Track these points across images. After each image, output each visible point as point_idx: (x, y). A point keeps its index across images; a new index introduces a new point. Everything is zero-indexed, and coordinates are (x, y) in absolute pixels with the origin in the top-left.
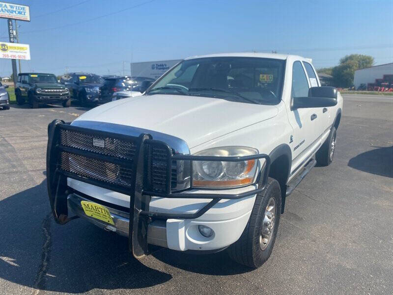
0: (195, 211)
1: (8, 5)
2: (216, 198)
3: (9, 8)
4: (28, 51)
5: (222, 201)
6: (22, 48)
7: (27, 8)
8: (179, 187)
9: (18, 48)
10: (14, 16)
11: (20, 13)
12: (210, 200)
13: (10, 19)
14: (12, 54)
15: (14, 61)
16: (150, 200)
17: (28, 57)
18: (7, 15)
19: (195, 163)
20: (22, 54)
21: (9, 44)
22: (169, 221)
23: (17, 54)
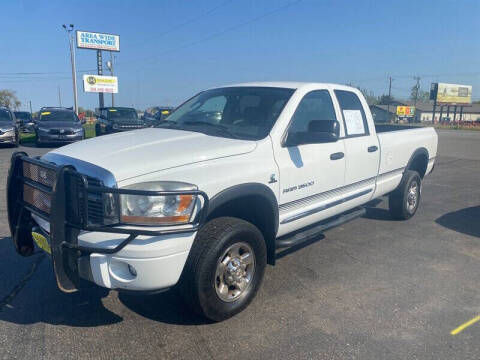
0: (114, 247)
1: (97, 35)
2: (134, 234)
3: (99, 38)
4: (116, 84)
5: (139, 237)
6: (110, 81)
7: (117, 38)
8: (106, 222)
9: (106, 81)
10: (104, 46)
11: (109, 43)
12: (127, 236)
13: (99, 50)
14: (100, 87)
15: (101, 95)
16: (78, 234)
17: (116, 91)
18: (96, 45)
19: (123, 196)
20: (109, 87)
21: (96, 77)
22: (93, 255)
23: (104, 87)
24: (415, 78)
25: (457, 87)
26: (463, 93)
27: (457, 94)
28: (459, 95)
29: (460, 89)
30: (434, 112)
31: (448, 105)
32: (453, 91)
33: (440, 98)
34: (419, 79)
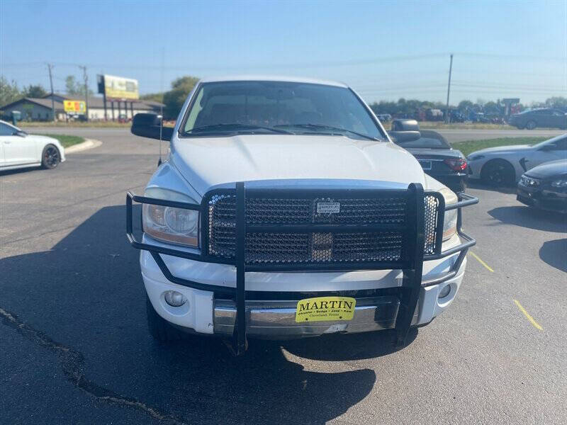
24: (80, 67)
25: (124, 80)
26: (130, 87)
27: (124, 88)
28: (128, 90)
29: (127, 83)
30: (105, 108)
31: (119, 101)
32: (121, 85)
33: (110, 93)
34: (85, 69)
